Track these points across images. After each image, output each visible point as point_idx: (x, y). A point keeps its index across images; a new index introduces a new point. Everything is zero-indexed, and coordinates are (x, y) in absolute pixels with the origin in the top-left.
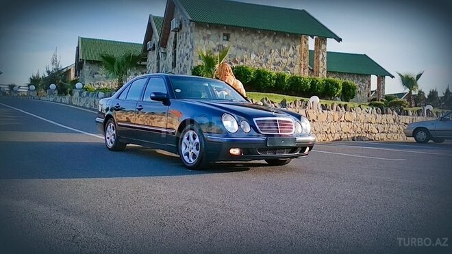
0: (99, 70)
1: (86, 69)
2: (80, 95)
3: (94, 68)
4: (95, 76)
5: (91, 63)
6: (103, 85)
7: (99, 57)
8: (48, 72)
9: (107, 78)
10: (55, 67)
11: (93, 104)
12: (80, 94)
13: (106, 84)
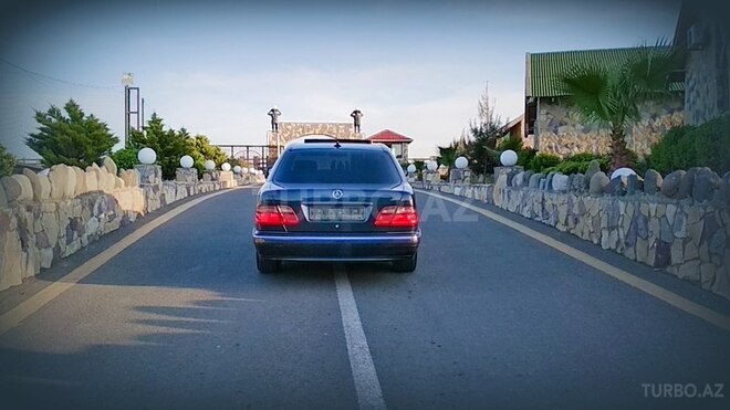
0: (567, 116)
1: (542, 116)
2: (509, 182)
3: (559, 113)
4: (560, 129)
5: (550, 103)
6: (578, 147)
7: (563, 85)
8: (475, 131)
9: (586, 131)
10: (484, 120)
11: (537, 209)
12: (510, 177)
13: (585, 145)
